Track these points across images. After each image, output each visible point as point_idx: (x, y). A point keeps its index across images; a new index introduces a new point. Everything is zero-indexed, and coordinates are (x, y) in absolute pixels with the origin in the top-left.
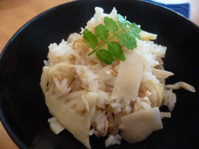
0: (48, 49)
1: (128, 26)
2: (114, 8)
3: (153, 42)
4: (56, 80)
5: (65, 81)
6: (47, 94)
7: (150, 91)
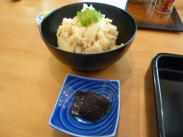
0: (63, 20)
1: (95, 12)
2: (91, 5)
3: (110, 24)
4: (63, 32)
5: (67, 32)
6: (59, 38)
7: (100, 40)
